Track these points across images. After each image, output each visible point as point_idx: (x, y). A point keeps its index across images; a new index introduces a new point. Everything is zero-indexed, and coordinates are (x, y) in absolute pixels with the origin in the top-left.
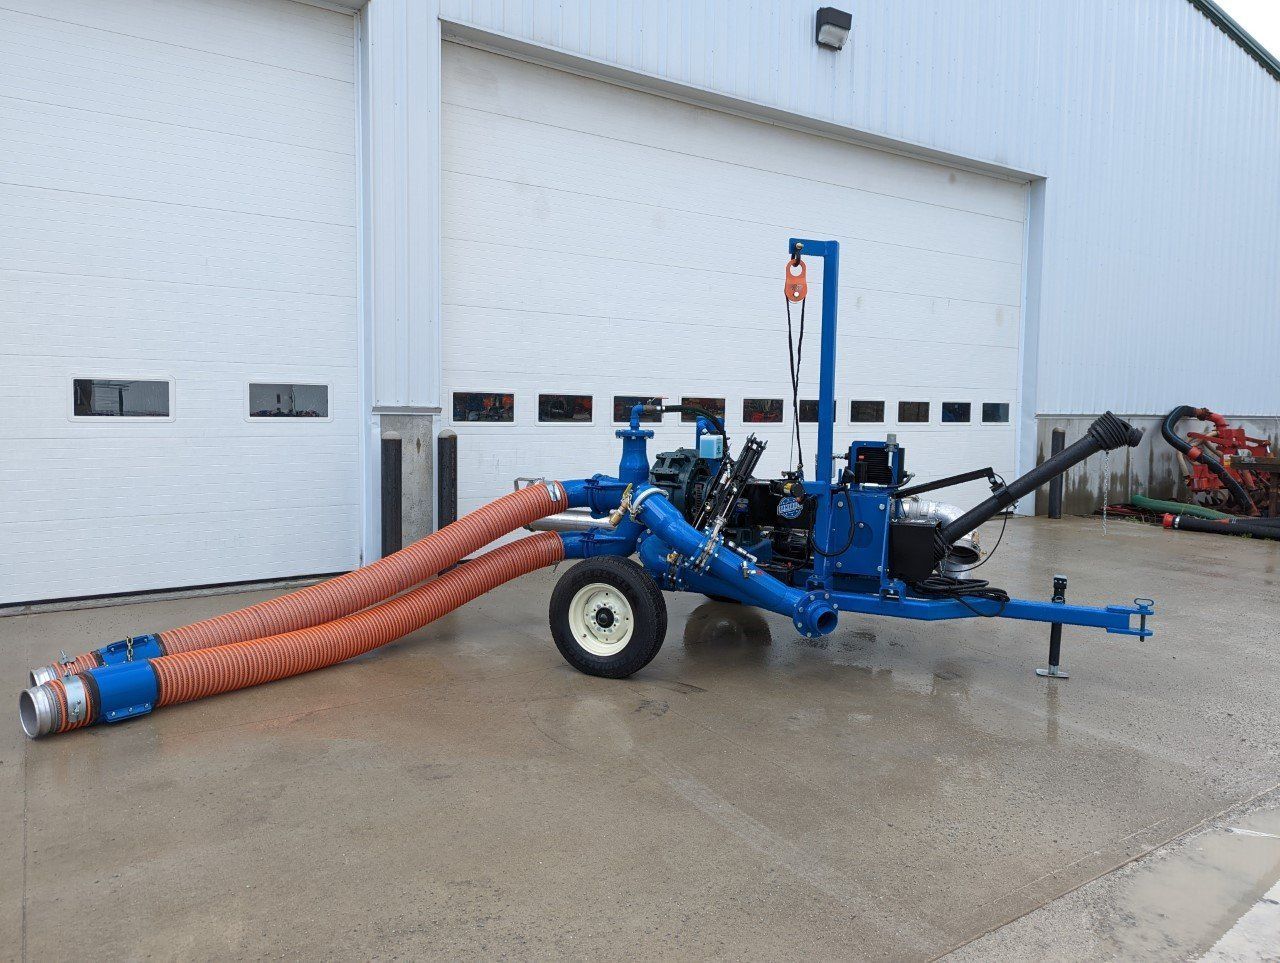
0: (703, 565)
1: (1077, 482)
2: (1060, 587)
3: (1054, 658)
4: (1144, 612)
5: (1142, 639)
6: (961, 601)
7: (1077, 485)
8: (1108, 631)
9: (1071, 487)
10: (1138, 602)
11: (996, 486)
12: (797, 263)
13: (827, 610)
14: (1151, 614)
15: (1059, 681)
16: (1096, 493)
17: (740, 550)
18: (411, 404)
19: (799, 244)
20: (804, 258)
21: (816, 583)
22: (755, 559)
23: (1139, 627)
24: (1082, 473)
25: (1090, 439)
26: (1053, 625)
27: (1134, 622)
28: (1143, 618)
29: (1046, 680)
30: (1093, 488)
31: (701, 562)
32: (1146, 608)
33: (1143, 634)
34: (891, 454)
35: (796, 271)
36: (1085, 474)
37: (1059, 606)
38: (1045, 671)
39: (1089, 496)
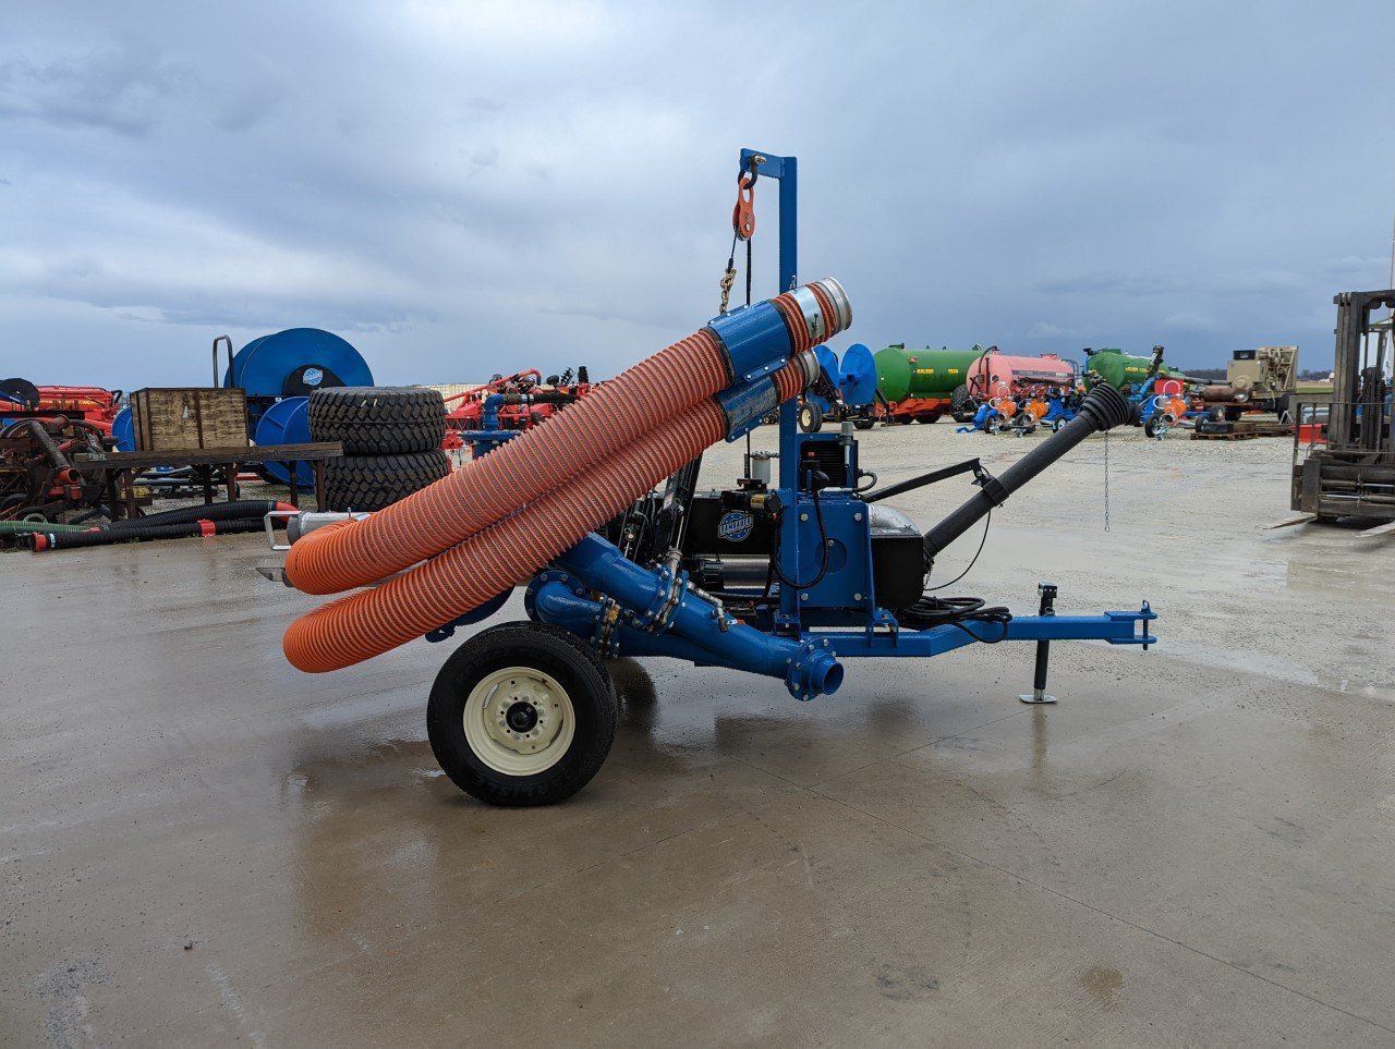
0: (665, 619)
2: (1049, 594)
3: (1040, 682)
4: (1147, 618)
5: (1145, 648)
6: (961, 626)
8: (1109, 643)
10: (1140, 606)
11: (982, 480)
14: (1154, 616)
15: (1046, 707)
17: (701, 592)
19: (751, 158)
22: (719, 603)
23: (1142, 633)
26: (1039, 643)
27: (1138, 631)
28: (1146, 623)
29: (1033, 707)
31: (662, 616)
32: (1148, 611)
33: (1146, 641)
34: (848, 448)
37: (1045, 620)
38: (1029, 697)
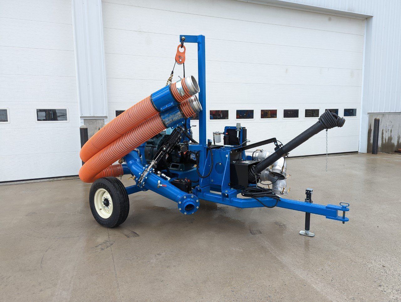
0: (141, 182)
1: (387, 139)
2: (309, 194)
3: (307, 227)
4: (345, 209)
5: (344, 223)
7: (387, 141)
8: (327, 218)
9: (384, 141)
10: (341, 204)
12: (182, 46)
13: (191, 203)
14: (348, 210)
15: (309, 238)
16: (396, 144)
17: (163, 175)
18: (95, 115)
19: (183, 37)
20: (185, 44)
21: (199, 189)
22: (169, 179)
23: (342, 217)
24: (389, 136)
25: (320, 124)
26: (306, 213)
27: (340, 213)
28: (344, 213)
29: (304, 237)
30: (395, 141)
31: (141, 180)
32: (345, 207)
33: (344, 220)
34: (238, 132)
35: (181, 50)
36: (391, 136)
38: (304, 232)
39: (393, 145)
